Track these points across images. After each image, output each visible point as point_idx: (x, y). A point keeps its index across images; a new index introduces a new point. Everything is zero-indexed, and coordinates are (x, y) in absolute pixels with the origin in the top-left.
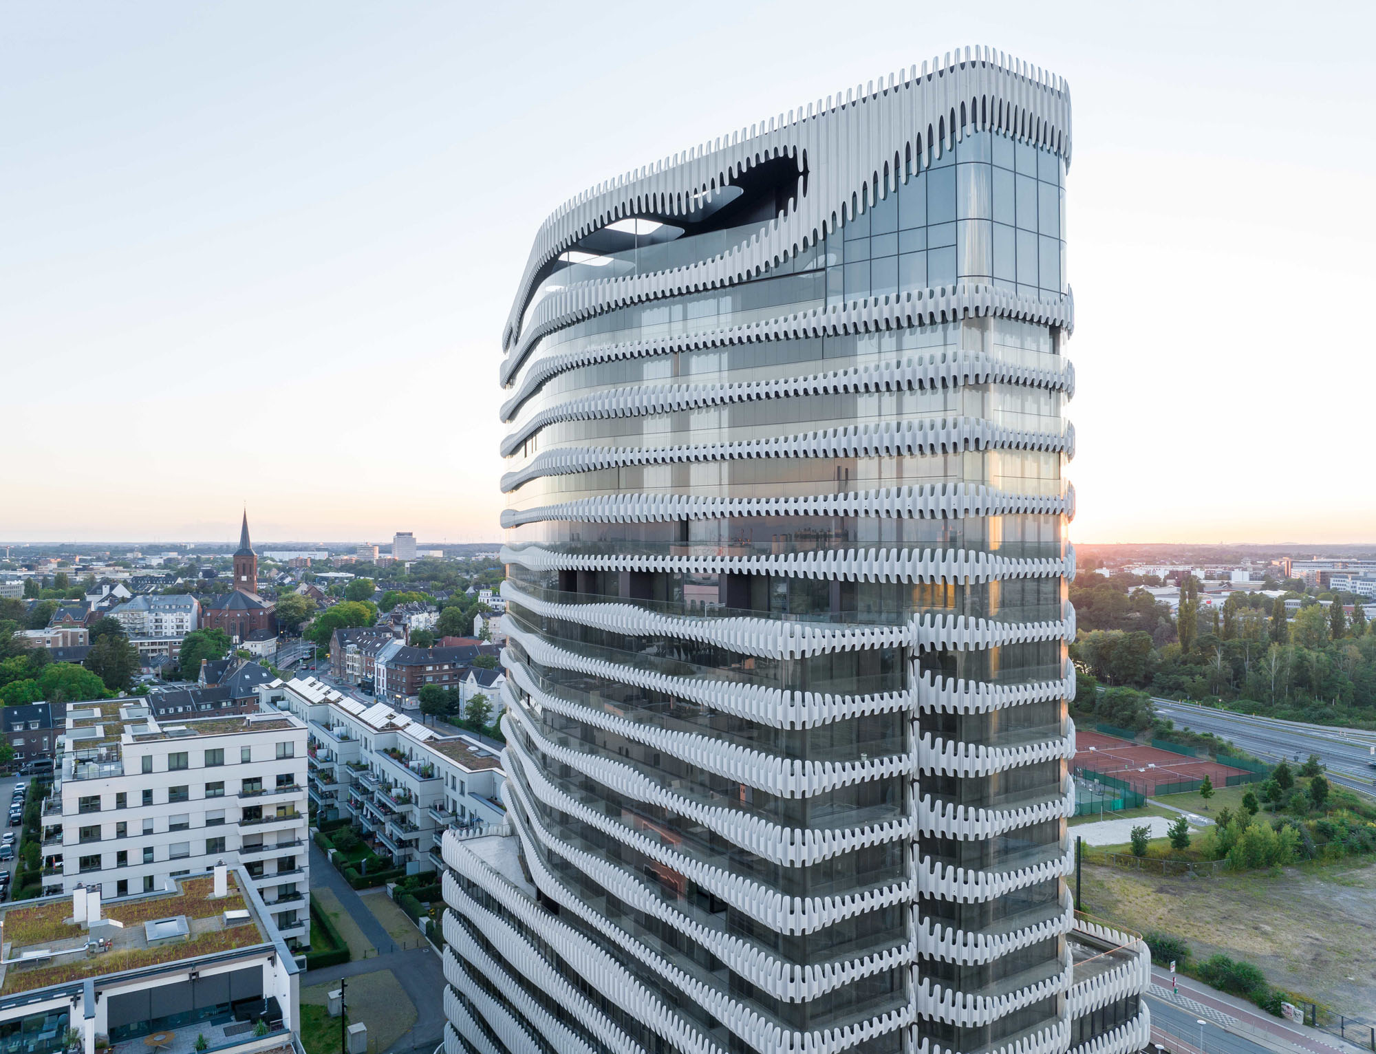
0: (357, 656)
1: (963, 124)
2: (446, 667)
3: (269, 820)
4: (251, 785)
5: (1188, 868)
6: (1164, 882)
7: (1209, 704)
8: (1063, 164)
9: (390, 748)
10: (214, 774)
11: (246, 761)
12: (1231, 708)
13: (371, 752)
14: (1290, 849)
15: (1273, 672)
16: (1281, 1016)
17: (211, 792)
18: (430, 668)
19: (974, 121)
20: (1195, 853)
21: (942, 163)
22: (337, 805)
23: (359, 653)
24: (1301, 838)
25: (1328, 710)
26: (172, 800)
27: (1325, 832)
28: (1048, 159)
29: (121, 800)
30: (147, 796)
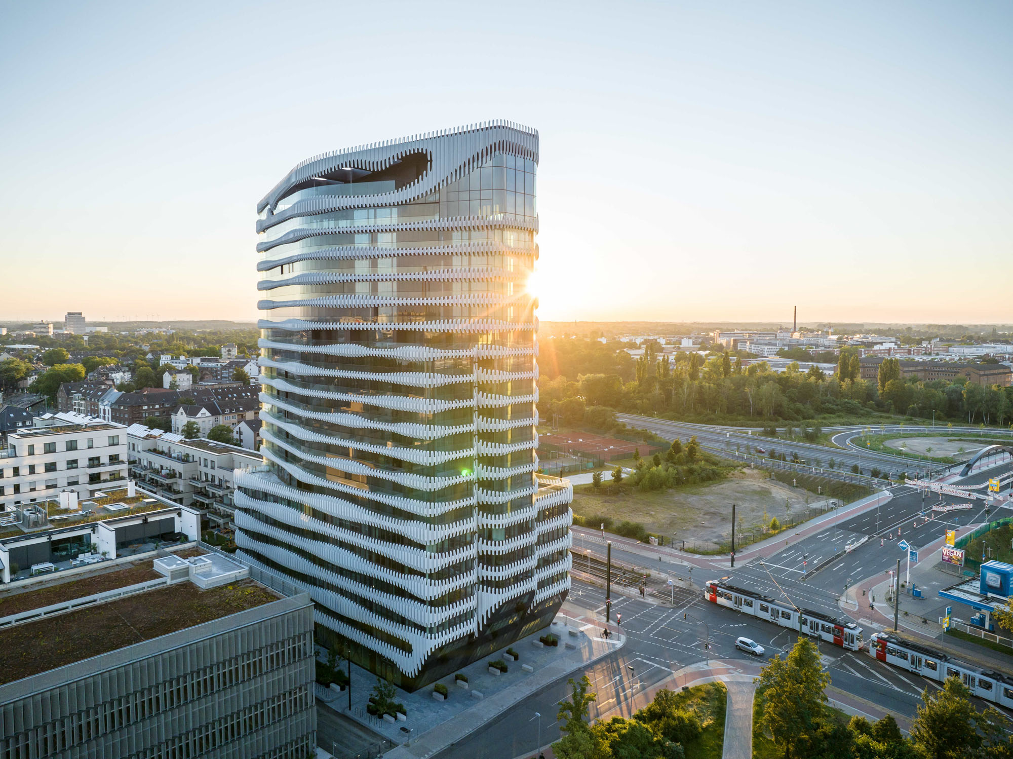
0: (83, 402)
1: (495, 150)
2: (157, 406)
3: (105, 481)
4: (94, 462)
5: (620, 491)
6: (608, 498)
7: (651, 416)
8: (535, 164)
9: (152, 448)
10: (72, 455)
11: (91, 447)
12: (662, 417)
13: (139, 452)
14: (671, 480)
15: (685, 396)
16: (649, 543)
17: (70, 466)
18: (146, 407)
19: (499, 149)
20: (625, 484)
21: (487, 165)
23: (84, 399)
24: (678, 473)
25: (713, 416)
26: (47, 471)
27: (691, 471)
29: (16, 471)
30: (32, 469)
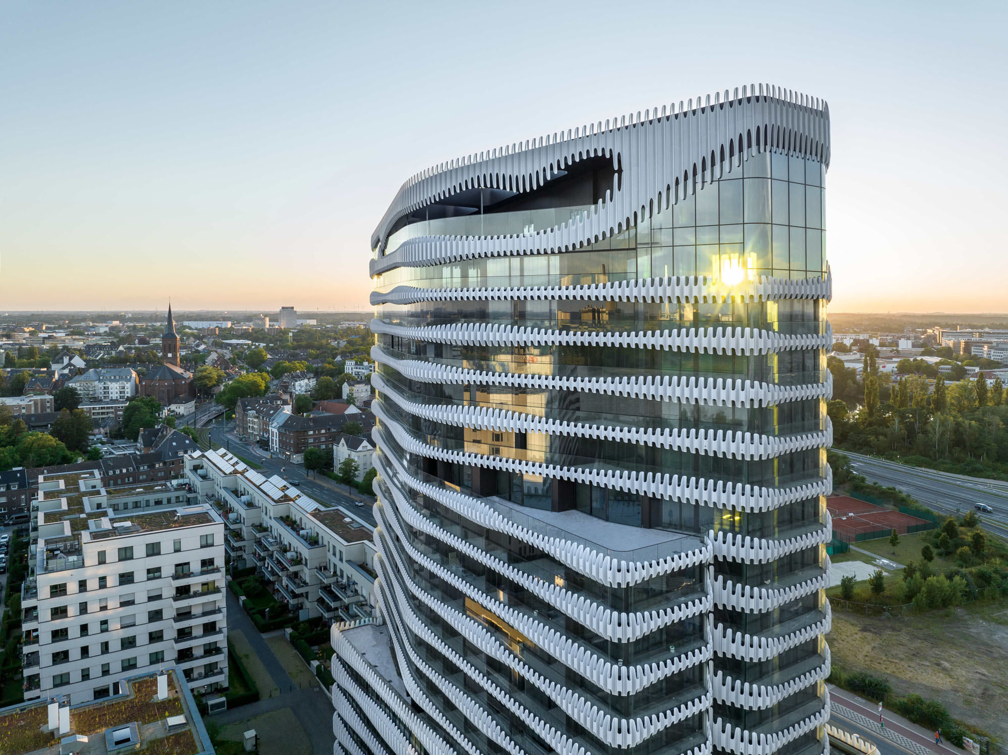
0: (256, 420)
1: (750, 146)
2: (323, 431)
3: (196, 595)
4: (182, 570)
5: (884, 610)
6: (868, 621)
7: (891, 458)
8: (824, 166)
9: (284, 515)
10: (153, 562)
11: (177, 550)
12: (906, 462)
13: (270, 518)
14: (959, 594)
15: (937, 436)
16: (963, 748)
17: (151, 575)
18: (311, 432)
19: (758, 144)
20: (890, 597)
21: (731, 176)
22: (245, 556)
23: (257, 417)
24: (967, 585)
25: (978, 466)
26: (122, 583)
27: (984, 579)
28: (812, 165)
29: (83, 585)
30: (103, 581)
